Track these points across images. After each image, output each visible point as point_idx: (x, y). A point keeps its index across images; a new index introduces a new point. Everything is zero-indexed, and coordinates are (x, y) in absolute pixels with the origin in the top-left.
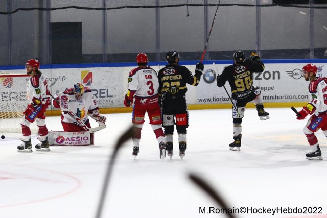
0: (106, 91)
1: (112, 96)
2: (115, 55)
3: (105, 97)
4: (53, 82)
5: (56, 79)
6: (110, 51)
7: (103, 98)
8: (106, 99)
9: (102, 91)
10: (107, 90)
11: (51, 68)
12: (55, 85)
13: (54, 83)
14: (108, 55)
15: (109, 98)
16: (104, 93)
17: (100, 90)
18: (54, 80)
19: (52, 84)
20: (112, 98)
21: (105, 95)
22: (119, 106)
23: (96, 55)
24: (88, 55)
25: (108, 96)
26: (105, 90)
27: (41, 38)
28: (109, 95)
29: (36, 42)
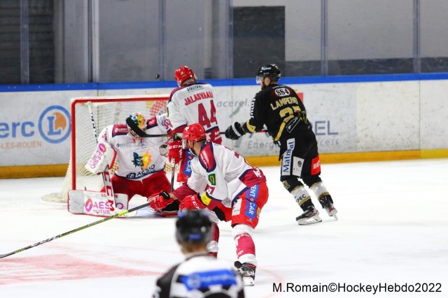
0: (326, 125)
1: (337, 134)
2: (342, 63)
3: (324, 134)
4: (235, 108)
5: (241, 104)
6: (333, 56)
7: (323, 136)
8: (327, 137)
9: (319, 125)
10: (329, 122)
11: (233, 84)
12: (237, 114)
13: (238, 110)
14: (330, 63)
15: (331, 136)
16: (323, 128)
17: (317, 123)
18: (238, 105)
19: (235, 113)
20: (337, 137)
21: (325, 131)
22: (350, 151)
23: (310, 62)
24: (296, 63)
25: (329, 134)
26: (324, 122)
27: (214, 33)
28: (331, 131)
29: (207, 41)
